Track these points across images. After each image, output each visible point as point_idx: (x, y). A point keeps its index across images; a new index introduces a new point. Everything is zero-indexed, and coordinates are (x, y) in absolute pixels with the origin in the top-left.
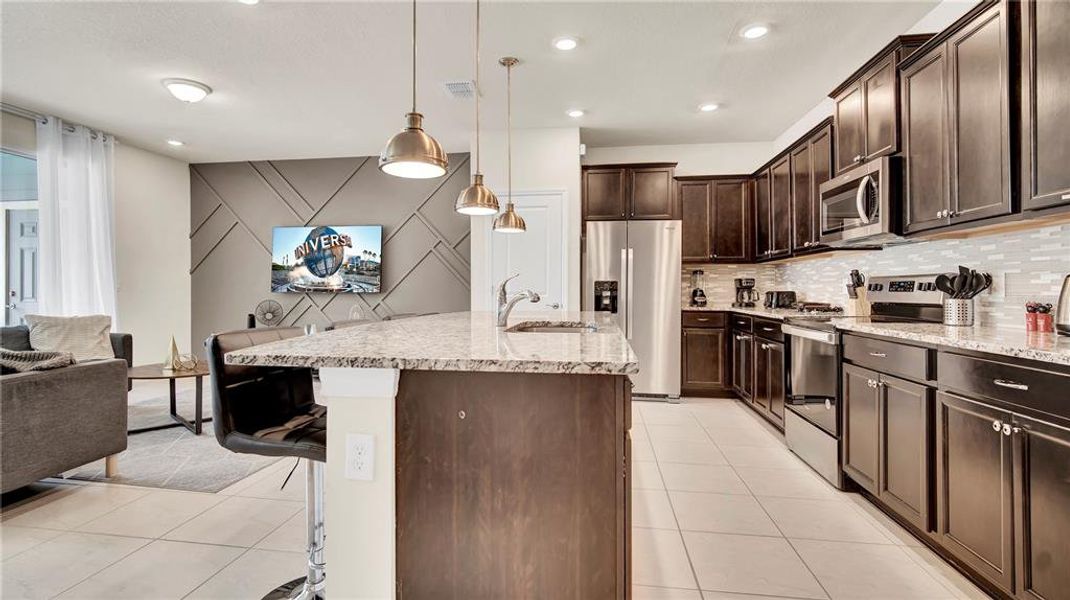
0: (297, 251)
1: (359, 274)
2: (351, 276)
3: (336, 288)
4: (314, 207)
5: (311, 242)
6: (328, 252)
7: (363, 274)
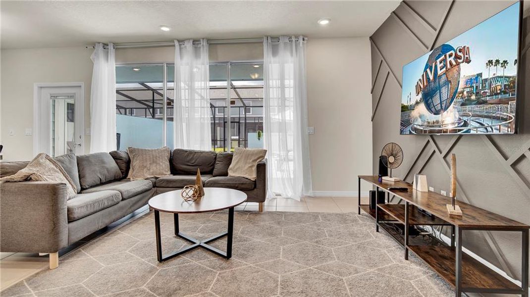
0: (418, 86)
1: (480, 102)
2: (468, 107)
3: (450, 127)
4: (435, 27)
5: (428, 70)
6: (443, 79)
7: (485, 102)
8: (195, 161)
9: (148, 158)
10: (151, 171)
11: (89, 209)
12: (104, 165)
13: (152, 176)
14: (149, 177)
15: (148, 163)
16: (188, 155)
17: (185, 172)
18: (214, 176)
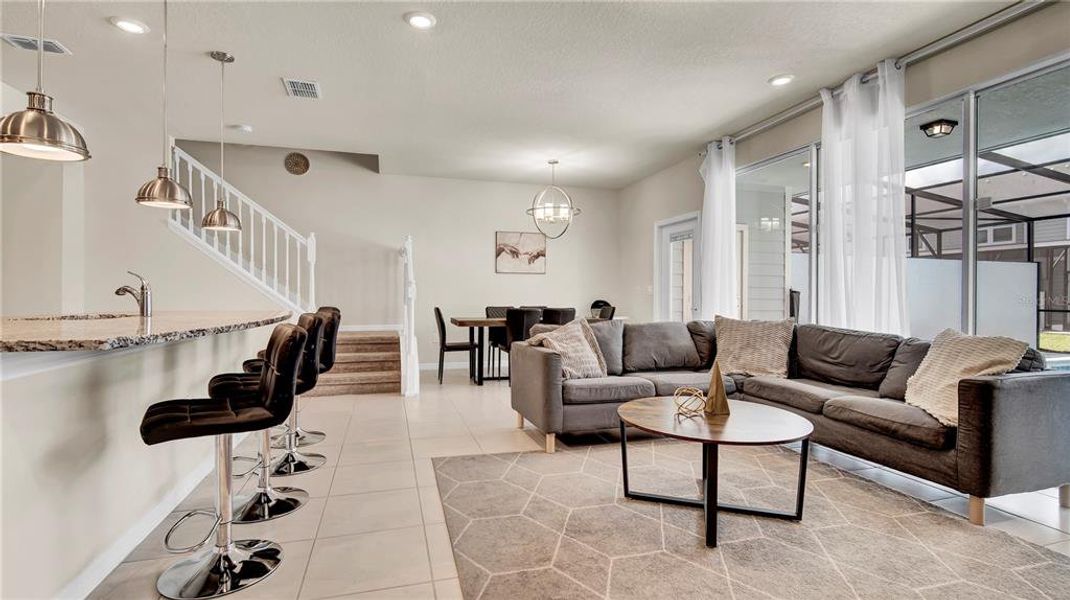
8: (841, 354)
9: (739, 337)
10: (742, 361)
11: (593, 394)
12: (665, 342)
13: (741, 372)
14: (734, 371)
15: (738, 345)
16: (825, 340)
17: (816, 374)
18: (882, 397)
